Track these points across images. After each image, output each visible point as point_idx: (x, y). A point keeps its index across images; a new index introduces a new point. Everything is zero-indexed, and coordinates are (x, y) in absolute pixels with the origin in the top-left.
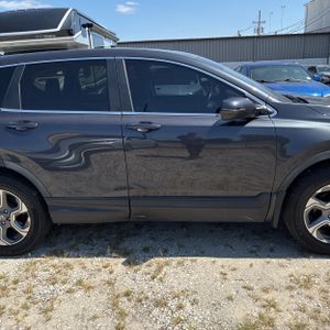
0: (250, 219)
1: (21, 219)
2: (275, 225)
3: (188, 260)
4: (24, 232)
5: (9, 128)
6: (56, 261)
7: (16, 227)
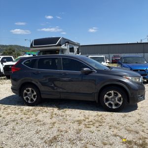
0: (90, 100)
1: (34, 96)
2: (97, 102)
3: (74, 110)
4: (35, 100)
5: (34, 73)
6: (41, 108)
7: (33, 98)
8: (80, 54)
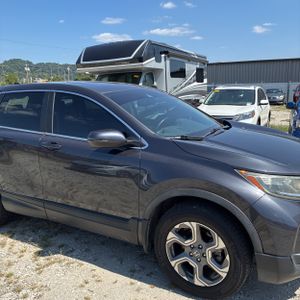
8: (205, 81)
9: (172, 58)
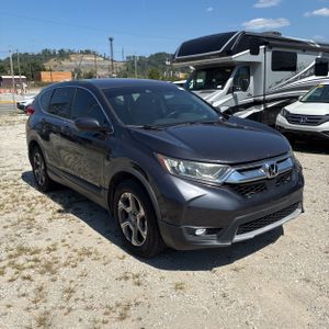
9: (274, 49)
